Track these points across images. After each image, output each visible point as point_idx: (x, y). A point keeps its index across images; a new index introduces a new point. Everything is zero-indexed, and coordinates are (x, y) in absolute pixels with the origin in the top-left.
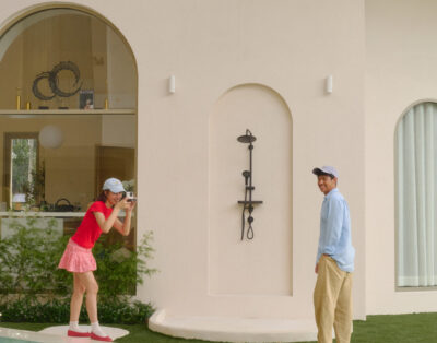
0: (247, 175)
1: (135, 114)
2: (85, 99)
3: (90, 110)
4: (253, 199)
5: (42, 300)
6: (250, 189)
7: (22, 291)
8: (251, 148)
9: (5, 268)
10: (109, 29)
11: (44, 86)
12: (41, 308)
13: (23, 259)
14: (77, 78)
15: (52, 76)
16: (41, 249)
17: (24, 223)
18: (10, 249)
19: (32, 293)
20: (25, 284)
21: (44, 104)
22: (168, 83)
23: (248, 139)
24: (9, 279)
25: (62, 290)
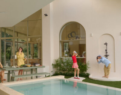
0: (106, 50)
1: (85, 40)
2: (77, 38)
3: (78, 39)
4: (108, 55)
5: (70, 72)
6: (107, 53)
7: (67, 71)
8: (107, 45)
9: (64, 67)
10: (80, 25)
11: (70, 36)
12: (70, 74)
13: (67, 66)
14: (75, 34)
15: (71, 34)
16: (70, 64)
17: (67, 59)
18: (65, 64)
19: (69, 71)
20: (68, 70)
21: (70, 39)
22: (91, 34)
23: (106, 44)
24: (65, 69)
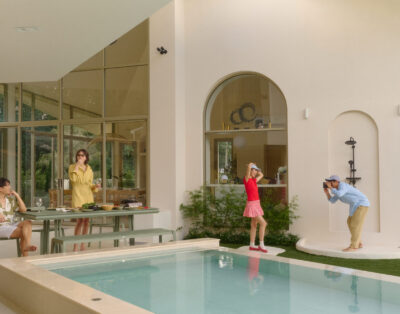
0: (352, 163)
1: (286, 130)
2: (258, 123)
3: (261, 128)
4: (356, 176)
5: (238, 232)
6: (353, 171)
7: (227, 227)
8: (353, 147)
9: (219, 215)
10: (270, 84)
11: (237, 117)
12: (238, 236)
13: (228, 210)
14: (254, 110)
15: (240, 111)
16: (238, 204)
17: (228, 191)
18: (221, 204)
19: (234, 227)
20: (229, 223)
21: (237, 126)
22: (304, 112)
23: (351, 143)
24: (220, 220)
25: (249, 227)
